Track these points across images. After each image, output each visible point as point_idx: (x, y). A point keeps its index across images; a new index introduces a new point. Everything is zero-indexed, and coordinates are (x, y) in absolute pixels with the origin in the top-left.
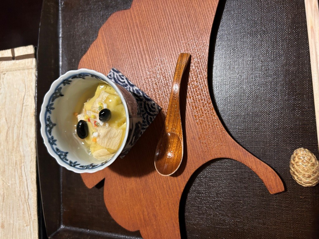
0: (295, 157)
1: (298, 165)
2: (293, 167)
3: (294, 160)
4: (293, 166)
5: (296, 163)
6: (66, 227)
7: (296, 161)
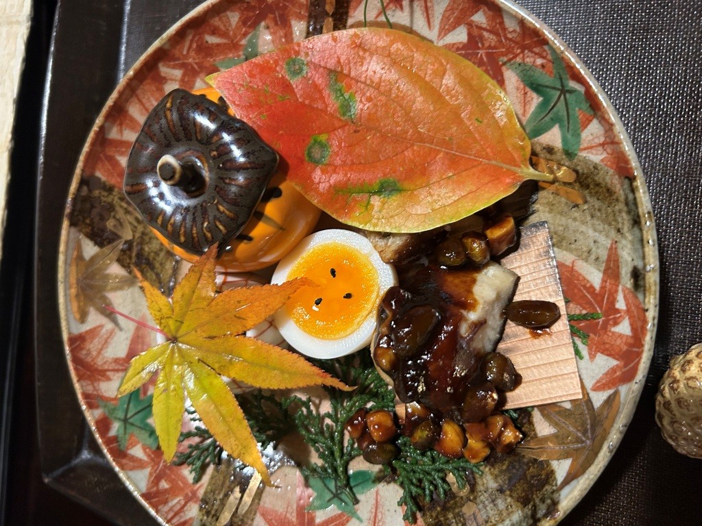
0: (690, 362)
1: (690, 387)
2: (672, 388)
3: (683, 370)
4: (675, 385)
5: (688, 379)
6: (95, 458)
7: (688, 374)
